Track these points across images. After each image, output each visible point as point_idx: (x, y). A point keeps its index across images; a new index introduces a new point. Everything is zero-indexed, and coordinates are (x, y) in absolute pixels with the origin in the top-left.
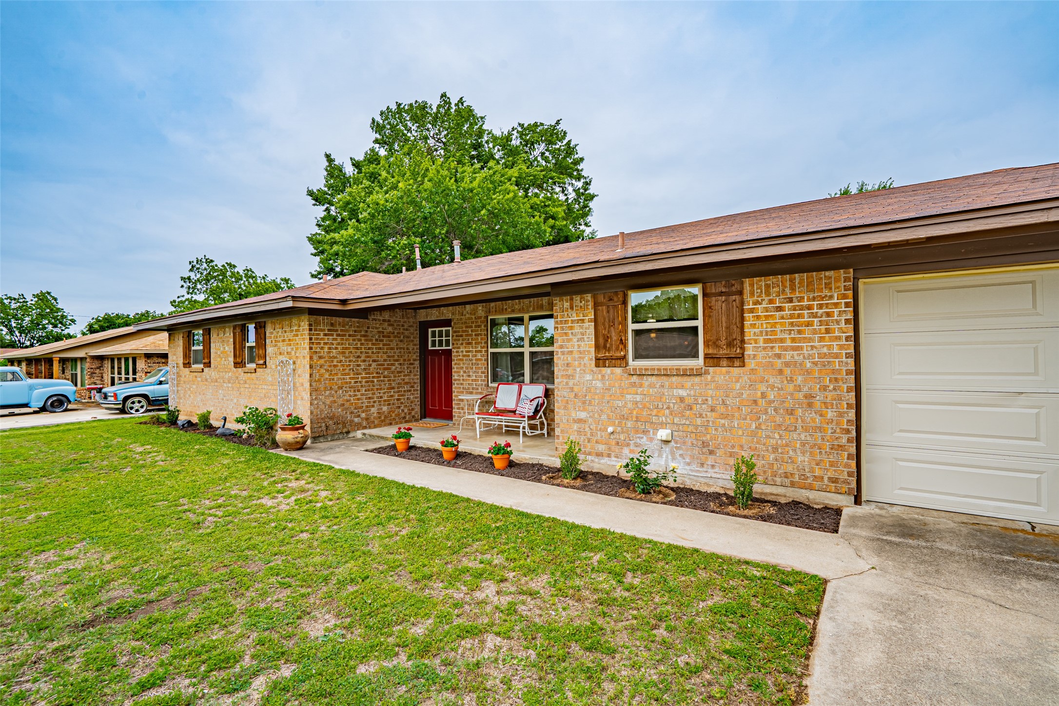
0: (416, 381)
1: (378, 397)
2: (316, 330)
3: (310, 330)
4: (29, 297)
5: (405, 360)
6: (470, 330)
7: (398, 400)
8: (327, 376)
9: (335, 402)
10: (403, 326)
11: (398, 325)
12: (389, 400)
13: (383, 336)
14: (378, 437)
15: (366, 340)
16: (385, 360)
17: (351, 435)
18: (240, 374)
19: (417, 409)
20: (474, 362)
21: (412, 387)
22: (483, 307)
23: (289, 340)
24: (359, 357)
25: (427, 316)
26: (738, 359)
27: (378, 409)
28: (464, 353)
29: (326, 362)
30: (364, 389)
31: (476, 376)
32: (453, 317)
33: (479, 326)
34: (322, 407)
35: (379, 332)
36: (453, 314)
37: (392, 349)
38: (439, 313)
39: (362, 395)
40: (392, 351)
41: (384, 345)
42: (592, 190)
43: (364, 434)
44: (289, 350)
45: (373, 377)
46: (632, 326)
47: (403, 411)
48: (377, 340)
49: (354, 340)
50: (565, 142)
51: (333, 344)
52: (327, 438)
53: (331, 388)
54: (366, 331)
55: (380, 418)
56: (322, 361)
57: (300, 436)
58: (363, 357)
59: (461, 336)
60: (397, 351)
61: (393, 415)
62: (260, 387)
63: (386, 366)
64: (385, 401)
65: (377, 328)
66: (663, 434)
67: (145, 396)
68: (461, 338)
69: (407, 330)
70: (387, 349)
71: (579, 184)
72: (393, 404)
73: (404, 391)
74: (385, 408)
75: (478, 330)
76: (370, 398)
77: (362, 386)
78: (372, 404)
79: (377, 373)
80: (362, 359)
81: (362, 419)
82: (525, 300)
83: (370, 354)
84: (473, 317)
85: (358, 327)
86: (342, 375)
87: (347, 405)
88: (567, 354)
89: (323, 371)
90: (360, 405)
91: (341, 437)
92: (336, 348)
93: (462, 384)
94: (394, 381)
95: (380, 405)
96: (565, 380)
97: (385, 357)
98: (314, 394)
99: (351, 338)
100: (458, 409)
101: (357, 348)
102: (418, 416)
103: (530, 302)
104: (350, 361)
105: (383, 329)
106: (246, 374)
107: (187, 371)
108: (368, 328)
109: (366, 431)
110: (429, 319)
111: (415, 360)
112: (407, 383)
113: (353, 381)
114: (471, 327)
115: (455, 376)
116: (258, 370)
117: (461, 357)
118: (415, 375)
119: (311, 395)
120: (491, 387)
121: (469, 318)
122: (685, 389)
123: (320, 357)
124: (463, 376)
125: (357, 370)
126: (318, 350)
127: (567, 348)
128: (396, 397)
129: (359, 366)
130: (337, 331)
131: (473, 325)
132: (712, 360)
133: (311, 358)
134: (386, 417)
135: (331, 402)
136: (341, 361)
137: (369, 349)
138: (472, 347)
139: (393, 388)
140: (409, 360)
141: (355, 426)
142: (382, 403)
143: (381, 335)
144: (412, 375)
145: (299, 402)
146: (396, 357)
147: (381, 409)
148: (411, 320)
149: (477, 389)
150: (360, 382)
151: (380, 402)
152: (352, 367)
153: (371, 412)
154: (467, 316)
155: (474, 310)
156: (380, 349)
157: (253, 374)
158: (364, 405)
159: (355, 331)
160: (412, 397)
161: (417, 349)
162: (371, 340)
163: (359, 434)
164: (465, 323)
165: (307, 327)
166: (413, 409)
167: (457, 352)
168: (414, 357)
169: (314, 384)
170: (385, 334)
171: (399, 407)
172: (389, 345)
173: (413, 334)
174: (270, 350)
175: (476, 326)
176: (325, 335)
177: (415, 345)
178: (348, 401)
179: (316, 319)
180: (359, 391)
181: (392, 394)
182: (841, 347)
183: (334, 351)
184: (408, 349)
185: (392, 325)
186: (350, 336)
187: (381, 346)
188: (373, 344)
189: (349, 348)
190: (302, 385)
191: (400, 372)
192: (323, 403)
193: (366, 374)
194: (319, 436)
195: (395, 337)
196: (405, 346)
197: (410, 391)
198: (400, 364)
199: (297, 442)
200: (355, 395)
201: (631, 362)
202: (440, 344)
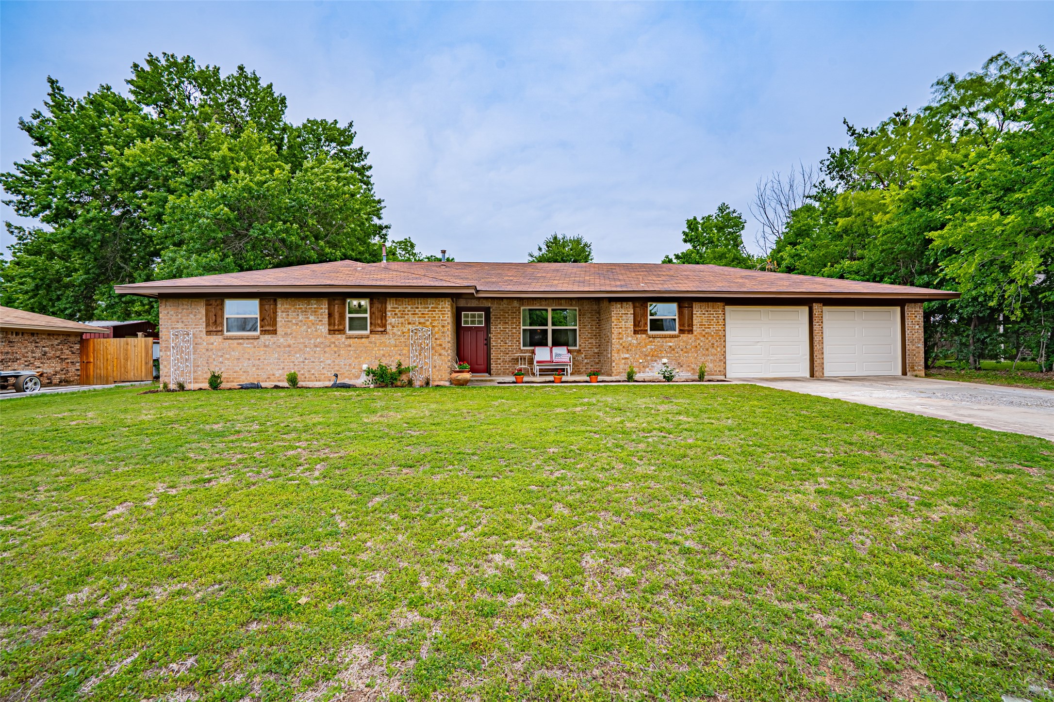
6: (507, 314)
18: (339, 340)
20: (510, 334)
22: (517, 301)
23: (423, 314)
26: (691, 331)
28: (502, 329)
31: (511, 343)
33: (515, 313)
36: (492, 304)
38: (479, 302)
44: (422, 321)
46: (650, 317)
62: (376, 349)
66: (664, 361)
75: (513, 315)
84: (510, 306)
93: (499, 348)
96: (618, 340)
100: (496, 364)
103: (553, 301)
106: (350, 340)
115: (493, 344)
116: (372, 336)
117: (499, 331)
120: (529, 349)
122: (671, 343)
124: (500, 343)
131: (510, 312)
132: (682, 331)
138: (509, 325)
149: (513, 351)
154: (504, 306)
155: (510, 302)
157: (364, 339)
164: (503, 310)
167: (496, 328)
182: (721, 327)
201: (649, 332)
202: (473, 322)
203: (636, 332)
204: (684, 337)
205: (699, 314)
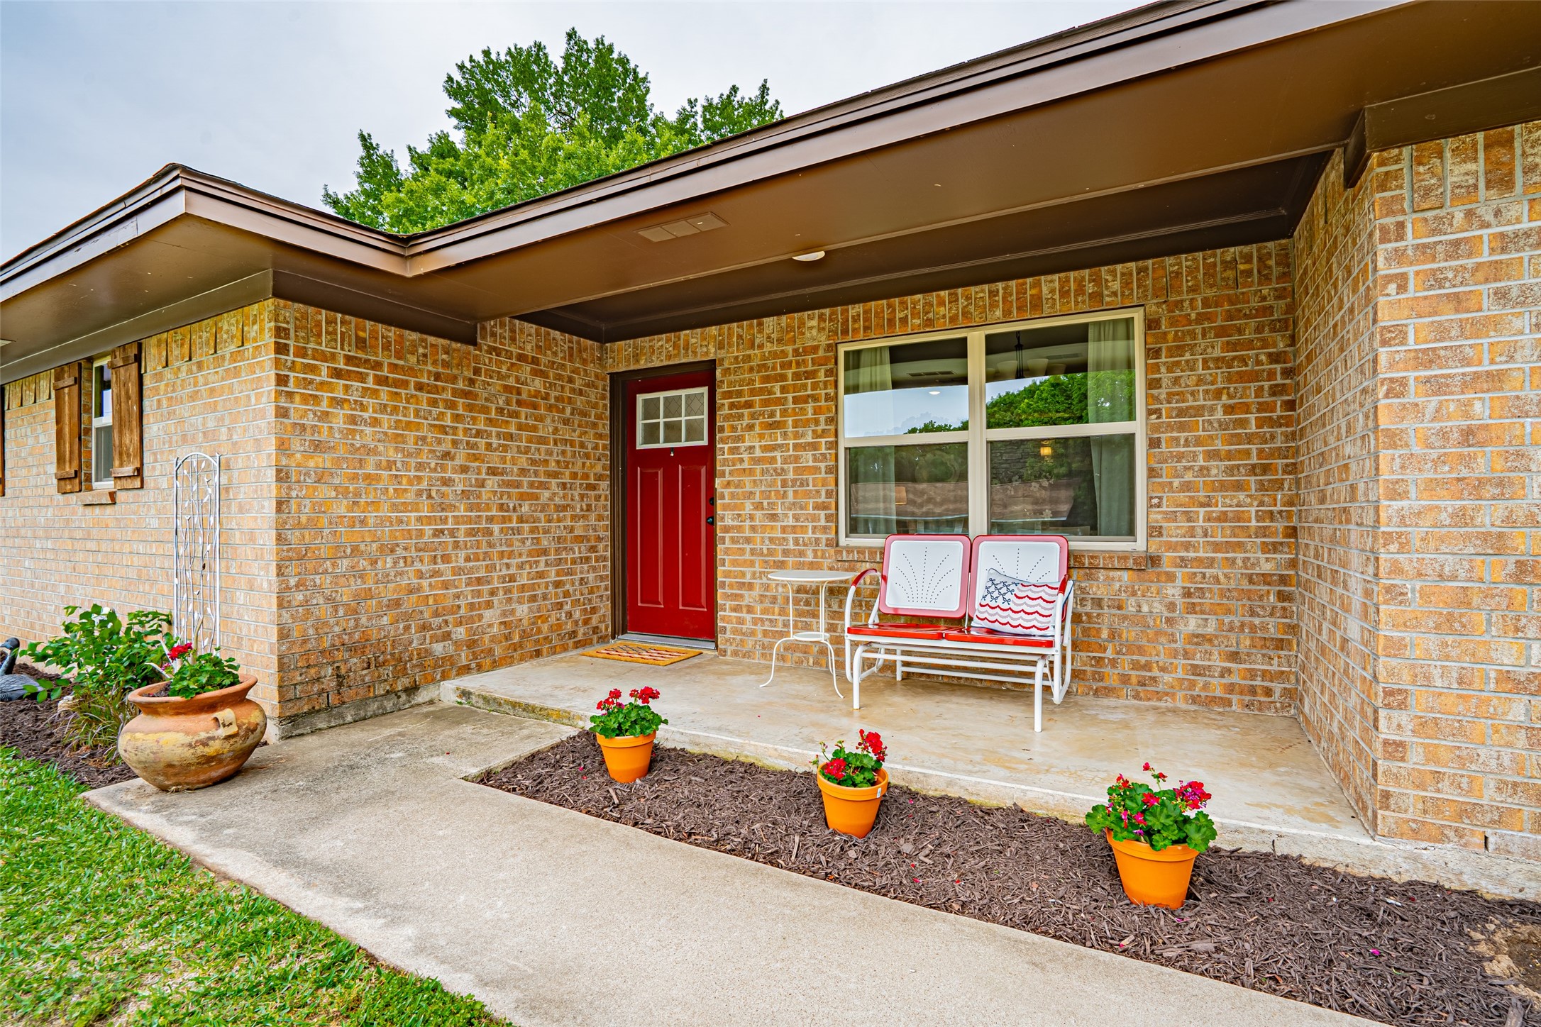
0: (602, 534)
1: (502, 579)
2: (302, 353)
3: (281, 349)
5: (574, 476)
6: (777, 387)
7: (557, 584)
8: (341, 508)
9: (369, 595)
10: (571, 380)
11: (559, 377)
12: (533, 588)
13: (519, 403)
14: (514, 705)
15: (470, 408)
16: (523, 472)
17: (422, 696)
18: (74, 513)
19: (605, 608)
20: (791, 476)
21: (593, 549)
22: (821, 318)
23: (212, 390)
24: (447, 455)
25: (637, 358)
27: (504, 614)
28: (758, 453)
29: (338, 462)
30: (462, 554)
31: (796, 518)
32: (721, 354)
33: (810, 375)
34: (325, 611)
35: (507, 389)
36: (721, 346)
37: (542, 441)
38: (676, 346)
39: (458, 571)
40: (543, 447)
41: (520, 428)
43: (465, 694)
44: (211, 424)
45: (490, 519)
47: (569, 615)
48: (500, 411)
49: (433, 403)
51: (363, 408)
52: (342, 716)
53: (355, 549)
54: (472, 382)
55: (507, 637)
56: (321, 461)
57: (222, 732)
58: (460, 458)
59: (749, 405)
60: (555, 449)
61: (545, 628)
62: (127, 549)
63: (525, 489)
64: (523, 588)
65: (501, 377)
68: (746, 412)
69: (581, 393)
70: (530, 440)
72: (545, 598)
73: (574, 562)
74: (522, 611)
75: (804, 387)
76: (479, 581)
77: (456, 545)
78: (486, 598)
79: (501, 507)
80: (458, 462)
81: (455, 643)
82: (973, 289)
83: (482, 451)
84: (789, 349)
85: (446, 364)
86: (395, 508)
87: (410, 602)
88: (1465, 387)
89: (326, 492)
90: (450, 602)
91: (389, 705)
92: (375, 422)
93: (748, 540)
94: (547, 531)
95: (509, 600)
96: (1451, 505)
97: (523, 461)
98: (292, 569)
99: (424, 396)
100: (736, 609)
101: (443, 430)
102: (606, 627)
103: (993, 294)
104: (420, 466)
105: (518, 381)
106: (90, 509)
108: (477, 371)
109: (472, 682)
110: (643, 364)
111: (599, 477)
112: (579, 539)
113: (428, 530)
114: (783, 378)
115: (725, 519)
116: (121, 496)
117: (745, 465)
118: (600, 518)
119: (280, 573)
120: (850, 550)
121: (774, 355)
123: (318, 447)
124: (752, 518)
125: (443, 495)
126: (310, 421)
127: (1466, 361)
128: (553, 577)
129: (446, 482)
130: (377, 366)
131: (789, 373)
133: (282, 447)
134: (524, 635)
135: (356, 596)
136: (390, 465)
137: (479, 434)
138: (785, 435)
139: (545, 552)
140: (586, 476)
141: (436, 666)
142: (515, 595)
143: (514, 397)
144: (593, 516)
145: (241, 597)
146: (553, 467)
147: (513, 612)
148: (591, 368)
149: (802, 554)
150: (452, 533)
151: (508, 591)
152: (425, 485)
153: (484, 622)
154: (768, 347)
155: (790, 328)
156: (510, 437)
157: (109, 510)
158: (462, 602)
159: (438, 377)
160: (591, 576)
161: (604, 447)
162: (485, 410)
163: (447, 692)
164: (762, 367)
165: (269, 339)
166: (594, 610)
167: (733, 451)
168: (599, 469)
169: (293, 536)
170: (524, 396)
171: (560, 606)
172: (535, 428)
173: (595, 406)
174: (153, 429)
175: (797, 376)
176: (337, 374)
177: (600, 436)
178: (411, 591)
179: (305, 316)
180: (446, 558)
181: (542, 567)
183: (368, 430)
184: (582, 445)
185: (542, 374)
186: (420, 387)
187: (513, 430)
188: (490, 421)
189: (418, 426)
190: (252, 539)
191: (564, 508)
192: (328, 599)
193: (471, 508)
194: (313, 712)
195: (550, 408)
196: (575, 436)
197: (587, 559)
198: (564, 486)
199: (209, 759)
200: (436, 573)
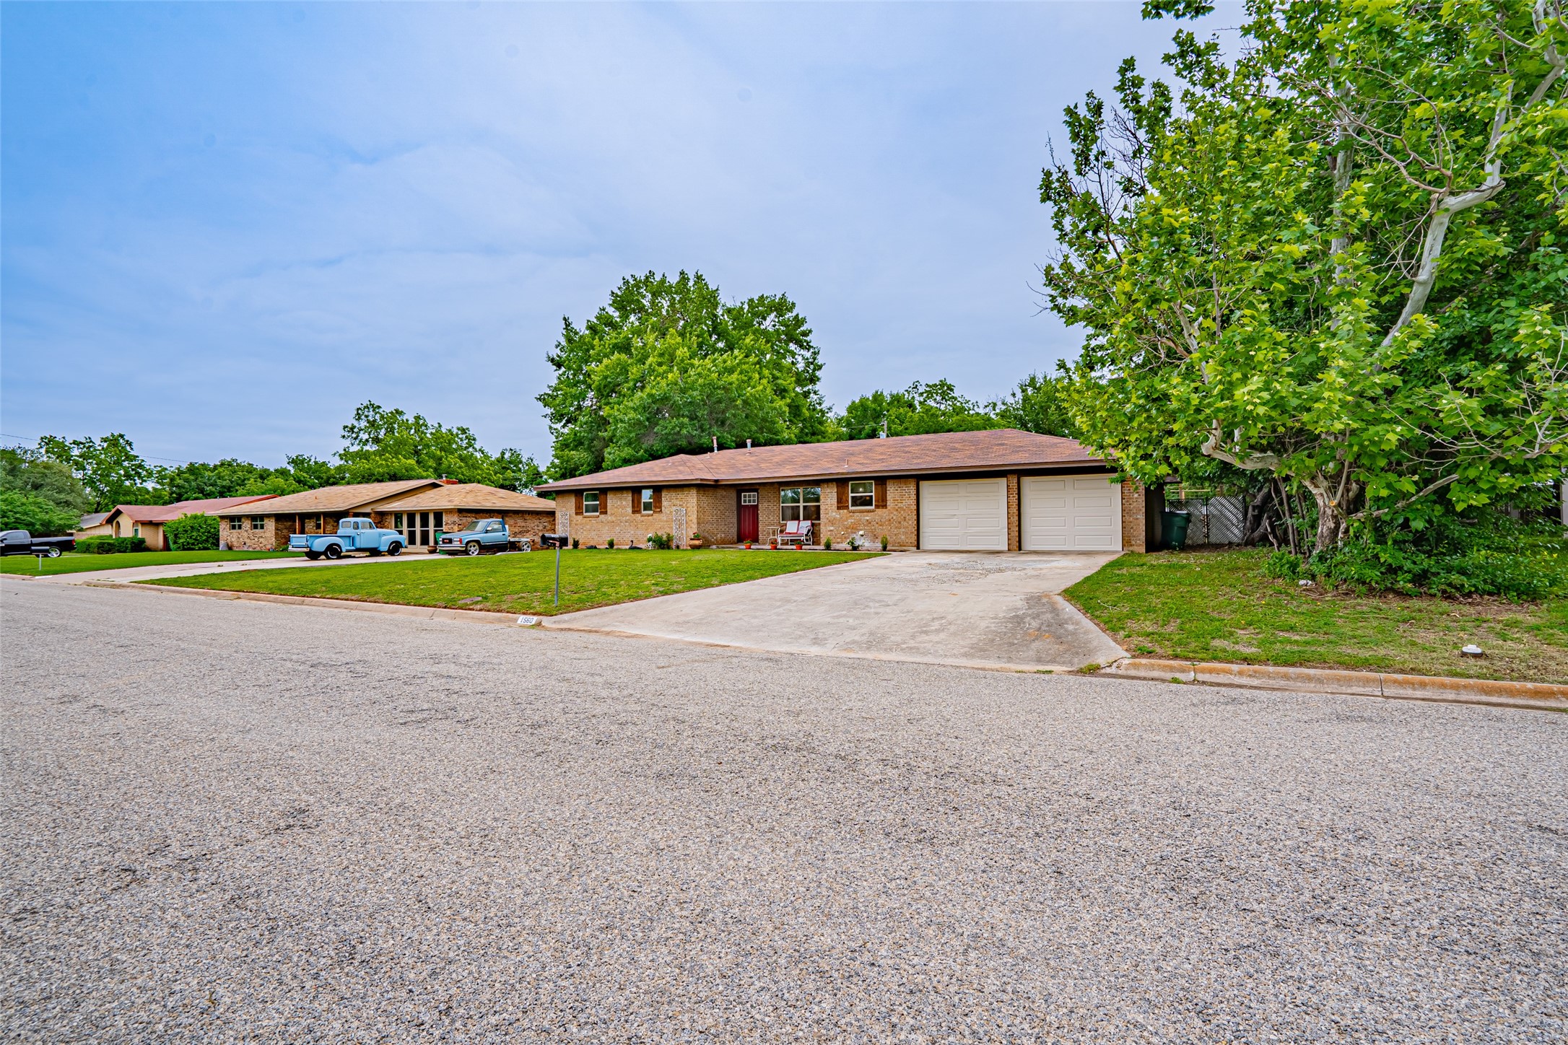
0: (734, 521)
4: (97, 442)
5: (728, 511)
9: (705, 530)
13: (722, 497)
16: (723, 510)
18: (637, 517)
19: (736, 538)
20: (771, 511)
26: (885, 506)
28: (765, 506)
31: (773, 518)
37: (726, 504)
41: (723, 502)
42: (820, 360)
46: (851, 495)
50: (794, 314)
58: (715, 507)
59: (765, 497)
62: (656, 524)
63: (723, 513)
66: (861, 533)
67: (477, 542)
70: (724, 504)
71: (808, 354)
80: (715, 509)
83: (718, 506)
88: (826, 507)
93: (764, 523)
100: (762, 536)
105: (722, 493)
106: (643, 517)
107: (580, 517)
108: (717, 492)
111: (734, 511)
115: (760, 518)
116: (654, 514)
117: (763, 509)
118: (734, 518)
120: (782, 523)
122: (868, 517)
124: (765, 518)
132: (877, 507)
138: (770, 503)
140: (731, 511)
144: (732, 518)
146: (727, 508)
149: (774, 523)
156: (721, 504)
157: (650, 517)
160: (732, 531)
161: (735, 505)
167: (760, 506)
168: (734, 509)
172: (725, 502)
177: (734, 502)
182: (913, 502)
184: (729, 505)
191: (729, 516)
195: (727, 498)
196: (730, 502)
197: (731, 528)
201: (851, 508)
202: (750, 501)
203: (839, 508)
204: (879, 511)
205: (892, 491)
